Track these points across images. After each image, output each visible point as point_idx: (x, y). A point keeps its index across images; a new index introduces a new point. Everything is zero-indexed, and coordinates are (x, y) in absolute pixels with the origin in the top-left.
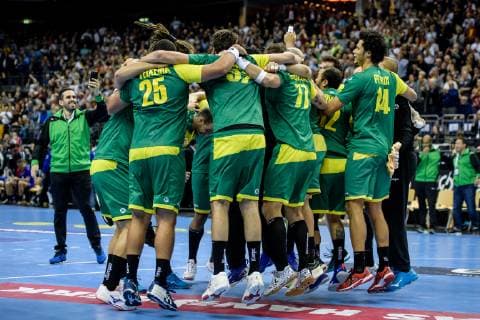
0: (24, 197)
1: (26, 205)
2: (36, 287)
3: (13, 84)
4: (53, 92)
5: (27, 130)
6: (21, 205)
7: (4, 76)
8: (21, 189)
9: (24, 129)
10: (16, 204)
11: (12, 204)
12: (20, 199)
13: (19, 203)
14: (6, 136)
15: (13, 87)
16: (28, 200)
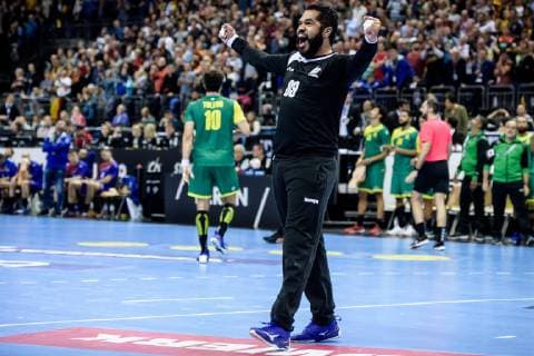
0: (92, 205)
1: (94, 218)
2: (124, 334)
3: (74, 36)
4: (134, 48)
5: (94, 106)
6: (87, 217)
7: (59, 25)
8: (90, 194)
9: (89, 103)
10: (80, 217)
11: (73, 216)
12: (86, 208)
13: (84, 214)
14: (63, 114)
15: (73, 41)
16: (98, 209)
